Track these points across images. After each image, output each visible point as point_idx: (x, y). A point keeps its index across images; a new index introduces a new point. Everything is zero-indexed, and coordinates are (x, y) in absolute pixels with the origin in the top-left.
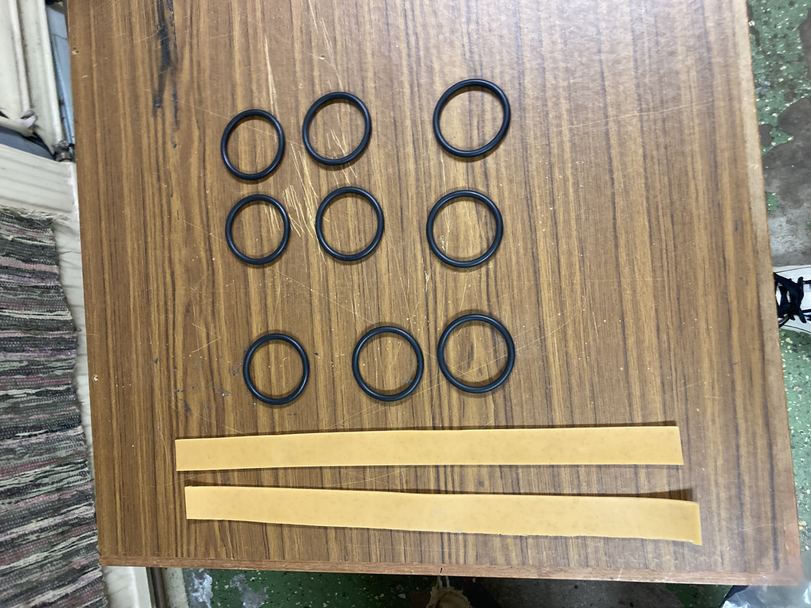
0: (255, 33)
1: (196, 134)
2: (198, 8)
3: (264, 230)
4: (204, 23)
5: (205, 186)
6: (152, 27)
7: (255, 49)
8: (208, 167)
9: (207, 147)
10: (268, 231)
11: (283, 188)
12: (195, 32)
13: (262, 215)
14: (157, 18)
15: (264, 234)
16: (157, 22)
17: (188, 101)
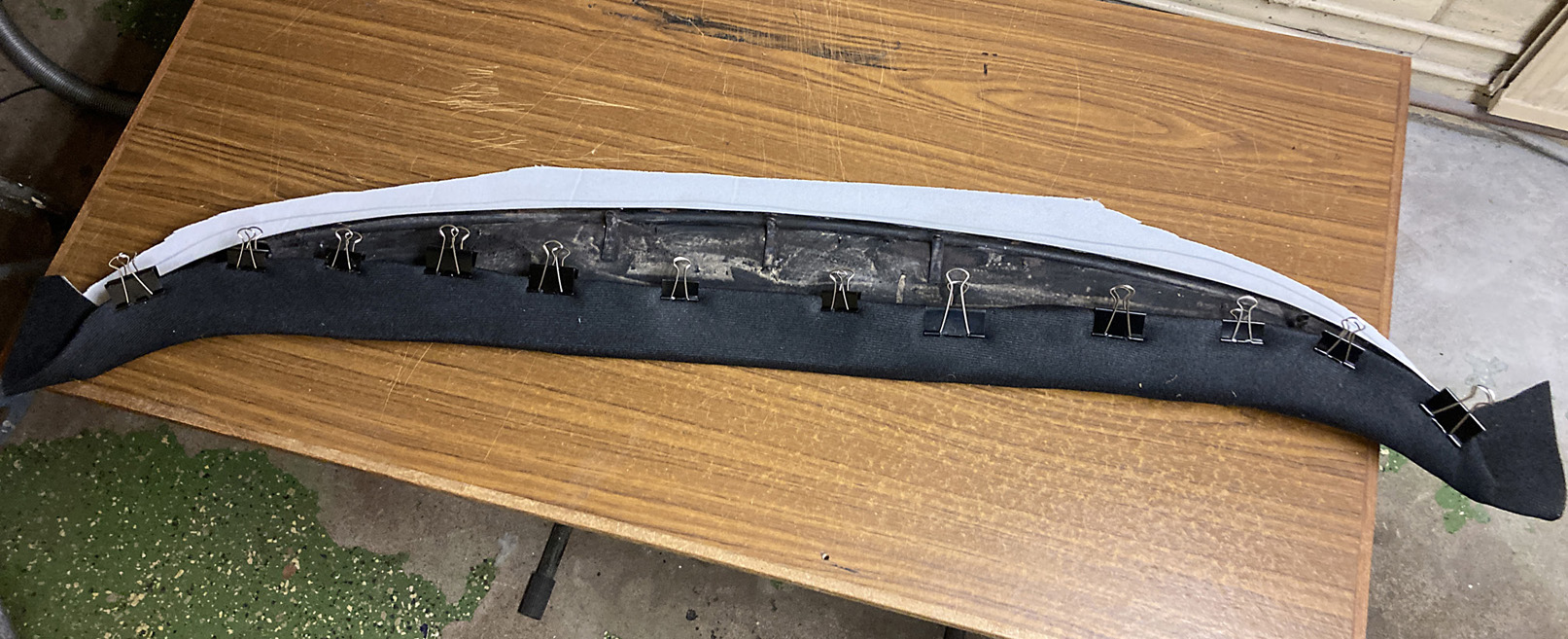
0: (649, 102)
1: (590, 27)
2: (702, 59)
3: (474, 61)
4: (687, 61)
5: (540, 22)
6: (708, 14)
7: (633, 98)
8: (554, 30)
9: (572, 33)
10: (471, 64)
11: (500, 87)
12: (682, 50)
13: (485, 62)
14: (714, 20)
15: (470, 60)
16: (711, 20)
17: (624, 28)
